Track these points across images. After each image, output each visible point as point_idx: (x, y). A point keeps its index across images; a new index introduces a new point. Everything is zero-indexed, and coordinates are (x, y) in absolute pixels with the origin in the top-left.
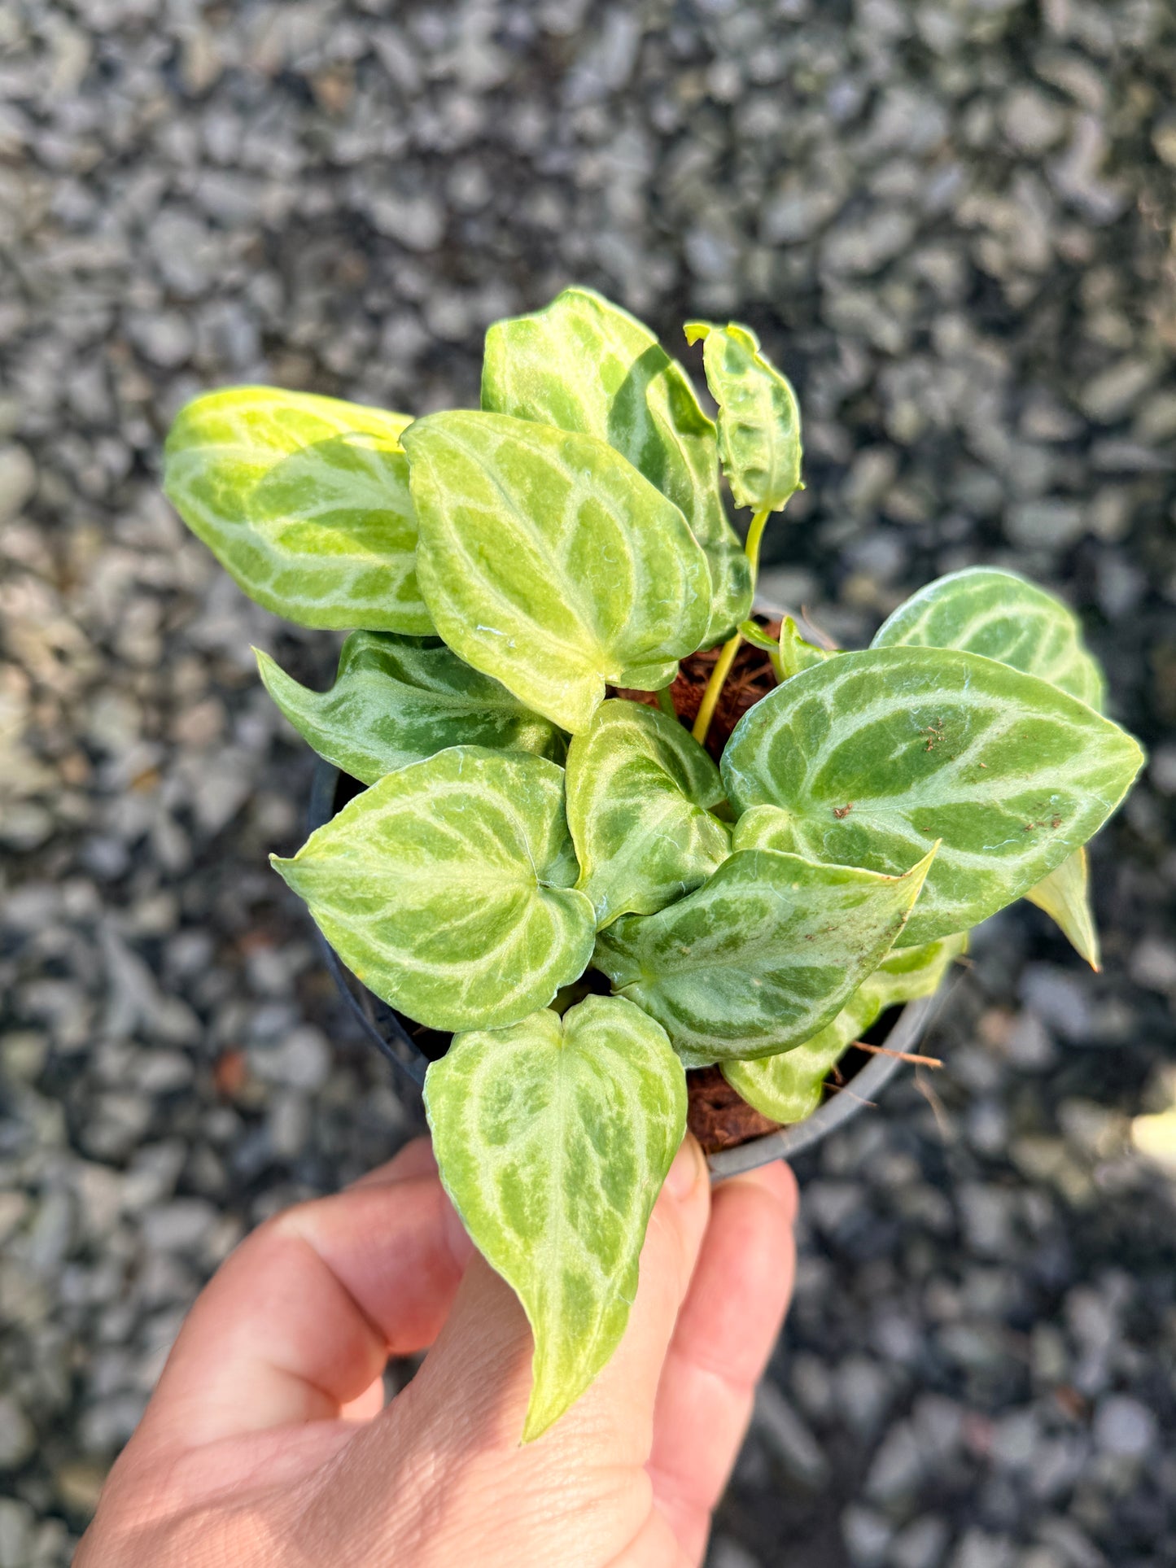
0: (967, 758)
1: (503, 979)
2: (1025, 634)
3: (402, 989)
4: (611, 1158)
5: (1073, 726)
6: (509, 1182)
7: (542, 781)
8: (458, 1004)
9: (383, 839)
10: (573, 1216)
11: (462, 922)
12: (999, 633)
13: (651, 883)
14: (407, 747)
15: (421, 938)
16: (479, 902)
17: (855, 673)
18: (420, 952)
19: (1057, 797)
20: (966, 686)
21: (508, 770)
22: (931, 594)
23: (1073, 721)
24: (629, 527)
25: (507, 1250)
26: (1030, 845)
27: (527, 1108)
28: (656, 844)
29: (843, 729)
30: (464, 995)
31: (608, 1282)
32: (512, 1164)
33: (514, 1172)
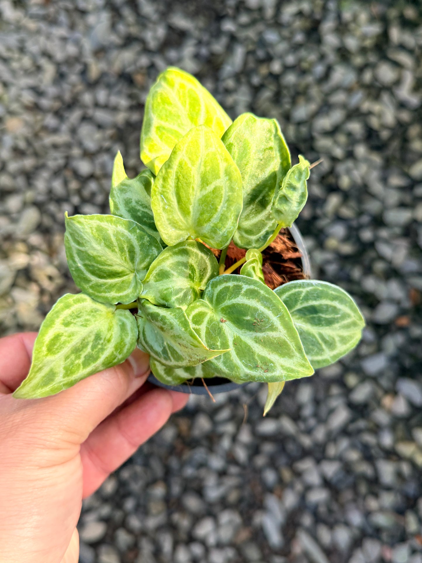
0: (260, 335)
1: (105, 289)
2: (339, 316)
3: (75, 270)
4: (94, 352)
5: (295, 351)
6: (57, 337)
7: (153, 248)
8: (88, 285)
9: (95, 230)
10: (67, 358)
11: (101, 267)
12: (330, 309)
13: (160, 297)
14: (129, 211)
15: (87, 262)
16: (109, 265)
17: (256, 288)
18: (85, 265)
19: (273, 365)
20: (277, 317)
21: (145, 238)
22: (317, 284)
23: (296, 350)
24: (225, 202)
25: (40, 352)
26: (255, 371)
27: (82, 324)
28: (168, 288)
29: (241, 300)
30: (90, 284)
31: (62, 379)
32: (63, 333)
33: (61, 336)
